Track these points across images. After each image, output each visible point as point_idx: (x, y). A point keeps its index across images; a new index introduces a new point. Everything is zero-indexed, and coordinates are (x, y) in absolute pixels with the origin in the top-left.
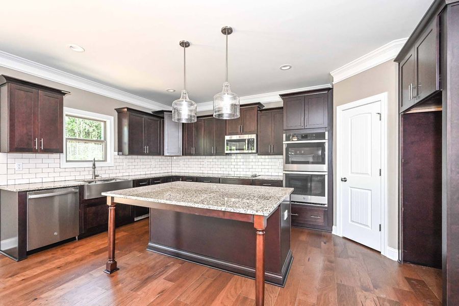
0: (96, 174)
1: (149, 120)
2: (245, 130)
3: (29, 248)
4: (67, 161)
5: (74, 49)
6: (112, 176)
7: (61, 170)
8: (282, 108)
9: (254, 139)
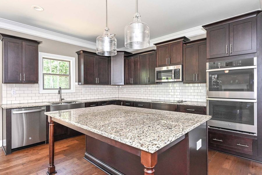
0: (62, 98)
1: (100, 59)
2: (172, 62)
3: (13, 147)
4: (44, 89)
5: (36, 9)
6: (74, 99)
7: (39, 95)
8: (205, 39)
9: (179, 69)
